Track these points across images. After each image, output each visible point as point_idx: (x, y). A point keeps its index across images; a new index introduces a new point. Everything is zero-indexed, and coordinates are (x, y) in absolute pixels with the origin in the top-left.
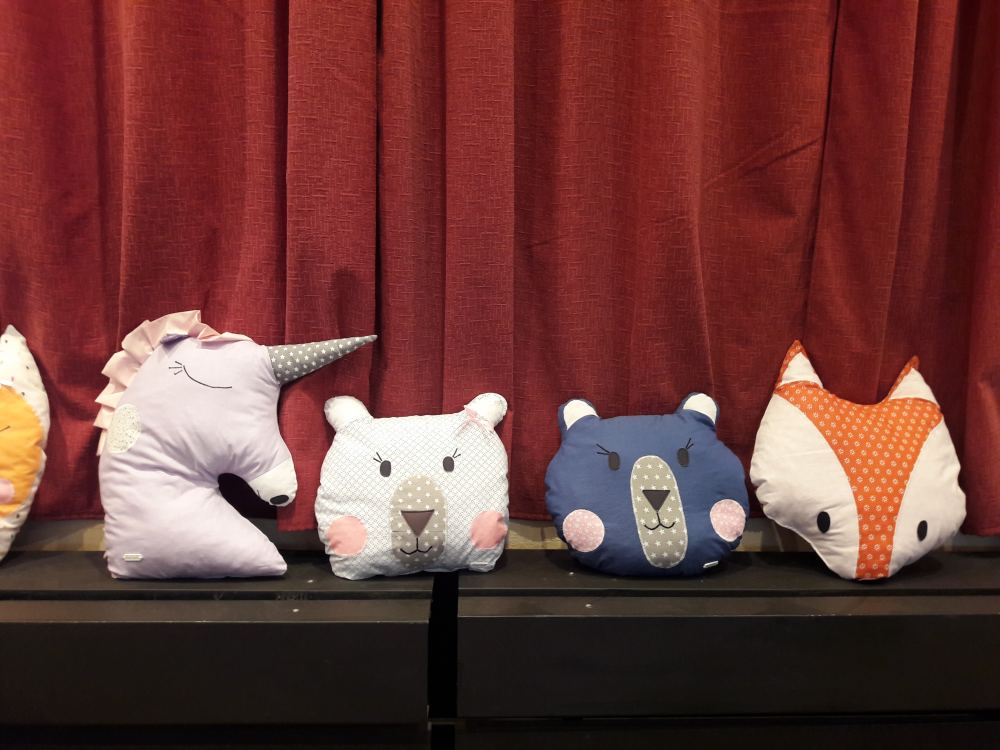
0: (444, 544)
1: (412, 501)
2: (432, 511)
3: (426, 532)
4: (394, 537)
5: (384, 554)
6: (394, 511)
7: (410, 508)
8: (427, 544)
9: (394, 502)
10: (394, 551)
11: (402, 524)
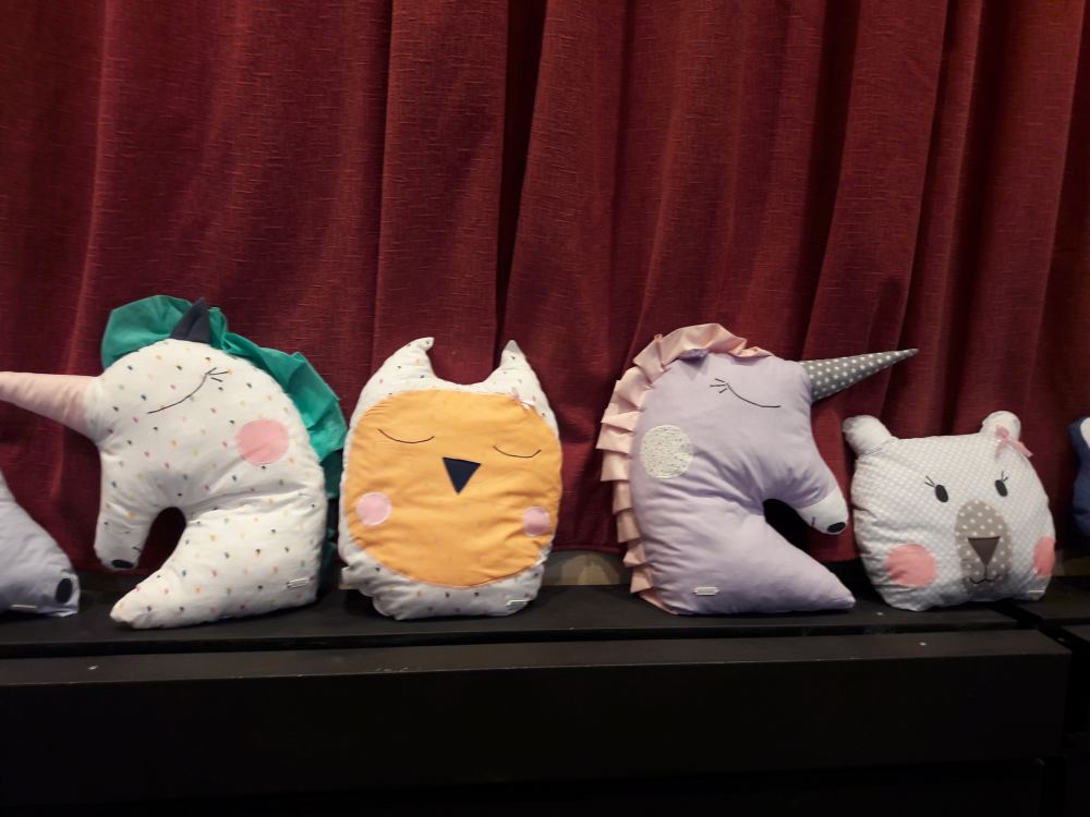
0: (1010, 572)
1: (976, 527)
2: (997, 538)
3: (994, 560)
4: (963, 565)
5: (955, 583)
6: (959, 539)
7: (975, 534)
8: (994, 573)
9: (958, 529)
10: (964, 581)
11: (969, 552)
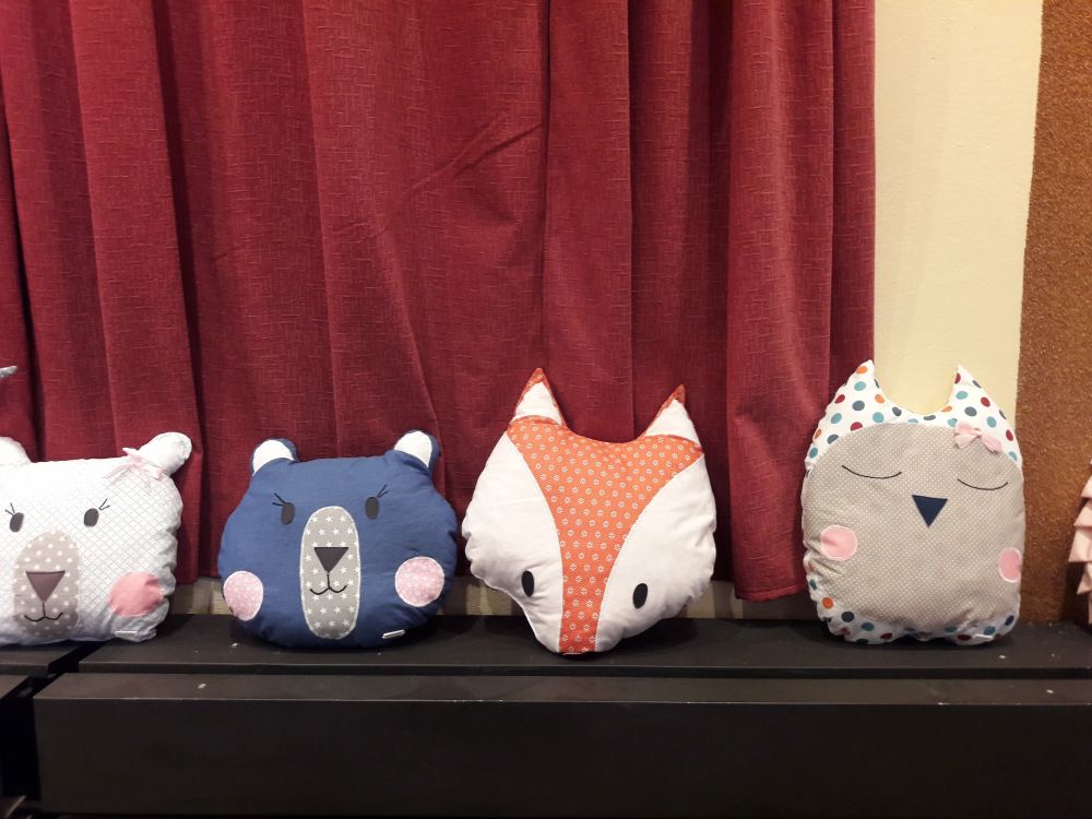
0: (77, 610)
2: (62, 573)
3: (54, 596)
4: (17, 602)
7: (37, 568)
8: (56, 611)
